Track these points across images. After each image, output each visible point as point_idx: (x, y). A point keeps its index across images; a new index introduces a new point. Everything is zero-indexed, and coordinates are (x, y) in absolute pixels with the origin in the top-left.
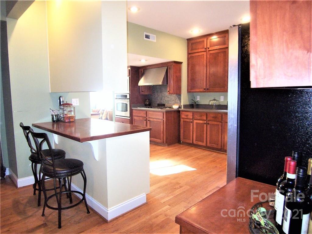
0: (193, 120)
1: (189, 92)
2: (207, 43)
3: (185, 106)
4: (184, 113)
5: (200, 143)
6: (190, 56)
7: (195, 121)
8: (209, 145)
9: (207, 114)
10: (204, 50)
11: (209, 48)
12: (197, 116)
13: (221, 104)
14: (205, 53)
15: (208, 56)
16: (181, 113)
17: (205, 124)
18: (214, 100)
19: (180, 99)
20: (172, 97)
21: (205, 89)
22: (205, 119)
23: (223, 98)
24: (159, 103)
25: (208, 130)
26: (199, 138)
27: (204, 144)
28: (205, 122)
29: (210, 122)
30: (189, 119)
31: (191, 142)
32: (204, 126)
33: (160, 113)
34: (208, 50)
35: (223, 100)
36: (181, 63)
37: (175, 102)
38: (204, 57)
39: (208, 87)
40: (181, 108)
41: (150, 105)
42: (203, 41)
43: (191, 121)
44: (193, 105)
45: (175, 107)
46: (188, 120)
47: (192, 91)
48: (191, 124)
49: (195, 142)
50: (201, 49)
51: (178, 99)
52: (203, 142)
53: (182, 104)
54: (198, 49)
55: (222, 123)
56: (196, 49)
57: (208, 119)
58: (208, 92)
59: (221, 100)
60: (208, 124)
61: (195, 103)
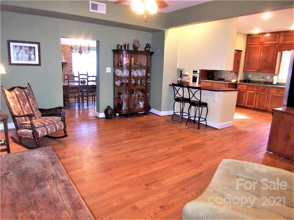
0: (247, 91)
1: (244, 71)
2: (262, 39)
3: (241, 81)
4: (240, 85)
5: (250, 106)
6: (248, 46)
7: (248, 92)
8: (256, 107)
9: (258, 87)
10: (260, 43)
11: (263, 42)
12: (250, 88)
13: (267, 81)
14: (260, 46)
15: (262, 48)
16: (238, 86)
17: (256, 93)
18: (263, 78)
19: (237, 76)
20: (231, 74)
21: (257, 70)
22: (256, 90)
23: (269, 77)
24: (219, 78)
25: (258, 97)
26: (250, 103)
27: (253, 107)
28: (256, 92)
29: (259, 93)
30: (244, 90)
31: (243, 105)
32: (254, 95)
33: (223, 85)
34: (262, 43)
35: (269, 79)
36: (241, 51)
37: (233, 78)
38: (259, 48)
39: (260, 69)
40: (238, 82)
41: (212, 79)
42: (260, 37)
43: (245, 91)
44: (246, 81)
45: (234, 81)
46: (242, 91)
47: (247, 70)
48: (245, 93)
49: (246, 105)
50: (257, 42)
51: (235, 76)
52: (252, 105)
53: (239, 79)
54: (255, 42)
55: (268, 93)
56: (253, 42)
57: (258, 90)
58: (259, 72)
59: (268, 78)
60: (258, 93)
61: (248, 79)
